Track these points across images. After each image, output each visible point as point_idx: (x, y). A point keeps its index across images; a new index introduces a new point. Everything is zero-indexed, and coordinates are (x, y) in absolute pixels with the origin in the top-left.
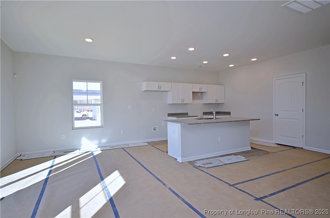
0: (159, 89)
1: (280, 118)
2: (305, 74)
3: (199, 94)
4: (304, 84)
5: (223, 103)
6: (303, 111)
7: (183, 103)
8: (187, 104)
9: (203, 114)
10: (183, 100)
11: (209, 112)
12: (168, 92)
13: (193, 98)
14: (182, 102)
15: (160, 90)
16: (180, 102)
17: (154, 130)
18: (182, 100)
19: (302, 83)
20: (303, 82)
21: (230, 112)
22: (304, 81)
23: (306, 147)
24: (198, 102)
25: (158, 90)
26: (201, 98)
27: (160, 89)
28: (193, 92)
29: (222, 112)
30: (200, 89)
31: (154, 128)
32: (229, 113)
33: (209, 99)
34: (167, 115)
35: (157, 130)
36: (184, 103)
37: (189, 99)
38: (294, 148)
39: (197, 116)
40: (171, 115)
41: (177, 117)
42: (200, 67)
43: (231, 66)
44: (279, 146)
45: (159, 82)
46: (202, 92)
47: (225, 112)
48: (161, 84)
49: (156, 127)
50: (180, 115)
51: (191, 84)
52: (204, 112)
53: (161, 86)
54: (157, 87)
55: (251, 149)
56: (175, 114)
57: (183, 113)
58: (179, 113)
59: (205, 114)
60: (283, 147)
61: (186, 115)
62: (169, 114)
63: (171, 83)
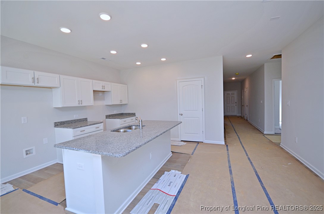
0: (34, 82)
1: (184, 117)
2: (203, 78)
3: (101, 94)
4: (203, 87)
5: (127, 104)
6: (202, 110)
7: (80, 105)
8: (85, 106)
9: (106, 118)
10: (80, 102)
11: (112, 115)
12: (53, 89)
13: (95, 99)
14: (79, 104)
15: (36, 84)
16: (76, 104)
17: (27, 154)
18: (79, 101)
19: (201, 86)
21: (135, 113)
22: (203, 85)
23: (206, 141)
24: (100, 103)
25: (33, 84)
26: (103, 99)
27: (38, 83)
28: (94, 91)
29: (126, 113)
30: (103, 87)
31: (26, 151)
32: (133, 115)
33: (113, 99)
34: (54, 125)
35: (34, 153)
36: (83, 105)
37: (89, 100)
38: (198, 143)
39: (103, 122)
40: (61, 125)
41: (74, 128)
42: (103, 58)
43: (138, 63)
44: (186, 143)
45: (35, 72)
46: (104, 91)
47: (129, 113)
48: (37, 74)
49: (32, 149)
50: (75, 122)
51: (91, 80)
52: (107, 115)
53: (38, 79)
54: (31, 80)
55: (172, 155)
56: (67, 122)
57: (81, 119)
58: (75, 120)
59: (108, 117)
60: (189, 144)
61: (85, 122)
62: (57, 124)
63: (59, 75)
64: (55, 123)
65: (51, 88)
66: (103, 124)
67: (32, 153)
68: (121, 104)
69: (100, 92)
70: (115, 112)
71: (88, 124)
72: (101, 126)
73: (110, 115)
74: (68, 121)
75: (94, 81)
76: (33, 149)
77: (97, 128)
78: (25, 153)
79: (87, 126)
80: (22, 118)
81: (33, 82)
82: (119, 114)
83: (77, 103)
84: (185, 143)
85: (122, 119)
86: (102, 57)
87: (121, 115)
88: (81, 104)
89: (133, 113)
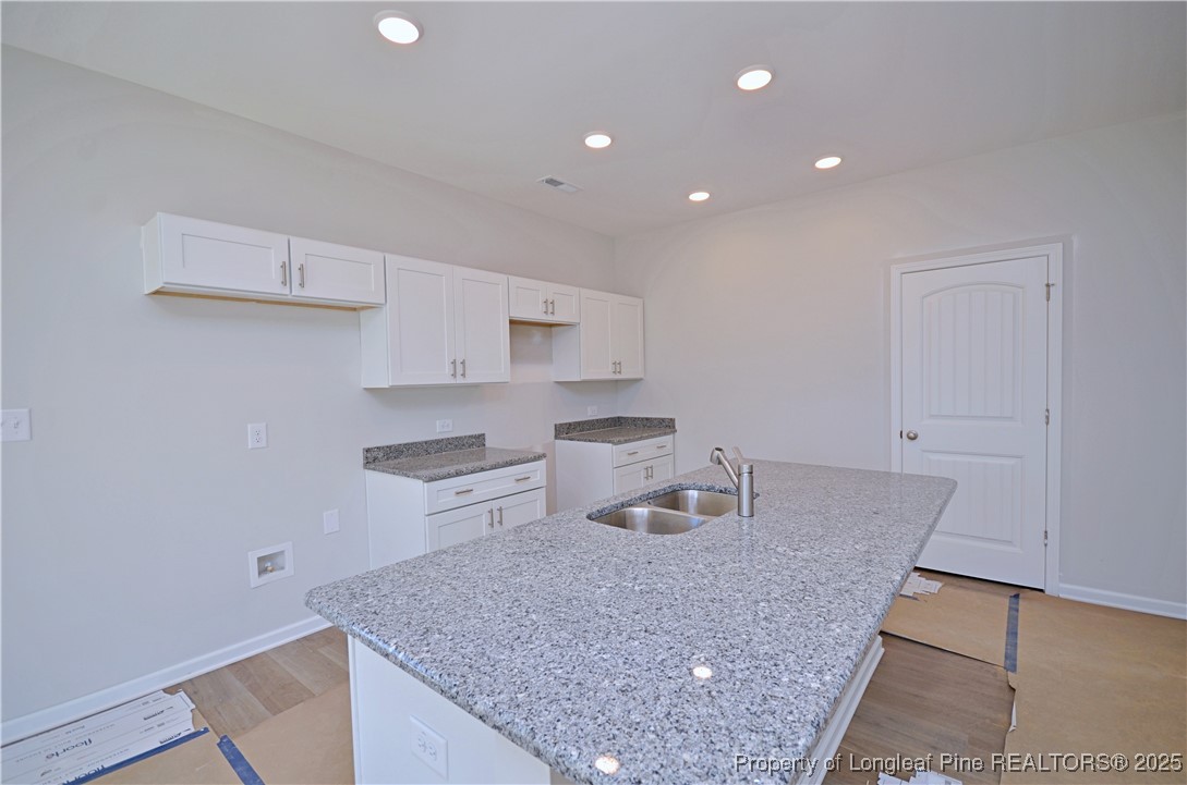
0: (286, 282)
1: (927, 451)
2: (1060, 246)
3: (537, 336)
4: (1056, 293)
5: (641, 379)
6: (1047, 417)
7: (460, 380)
8: (476, 386)
9: (557, 437)
10: (459, 366)
11: (579, 423)
12: (362, 313)
13: (515, 357)
14: (454, 375)
15: (297, 292)
16: (443, 377)
17: (262, 571)
18: (454, 363)
19: (1045, 288)
20: (1048, 285)
21: (672, 420)
23: (1062, 585)
24: (534, 374)
25: (284, 292)
26: (546, 357)
27: (302, 285)
28: (512, 322)
29: (635, 419)
30: (549, 305)
31: (261, 560)
32: (667, 426)
33: (582, 360)
34: (361, 461)
35: (289, 570)
36: (469, 380)
37: (492, 361)
38: (1013, 592)
39: (544, 456)
40: (388, 459)
41: (431, 479)
42: (551, 182)
43: (699, 196)
44: (939, 585)
45: (292, 238)
46: (551, 325)
47: (647, 419)
48: (302, 247)
49: (282, 552)
50: (440, 450)
51: (503, 277)
52: (561, 425)
53: (301, 269)
54: (275, 274)
55: (883, 650)
56: (408, 446)
57: (460, 438)
58: (438, 442)
59: (565, 431)
60: (961, 592)
61: (475, 448)
62: (375, 454)
63: (381, 255)
64: (368, 450)
65: (355, 309)
66: (543, 462)
67: (283, 568)
68: (617, 381)
69: (535, 330)
70: (592, 412)
71: (490, 461)
72: (537, 472)
73: (570, 424)
74: (412, 444)
75: (514, 280)
76: (286, 553)
77: (521, 483)
78: (254, 567)
79: (483, 470)
80: (249, 426)
81: (284, 283)
82: (607, 419)
83: (448, 370)
84: (934, 586)
85: (620, 442)
86: (549, 176)
87: (615, 428)
88: (463, 375)
89: (663, 420)
